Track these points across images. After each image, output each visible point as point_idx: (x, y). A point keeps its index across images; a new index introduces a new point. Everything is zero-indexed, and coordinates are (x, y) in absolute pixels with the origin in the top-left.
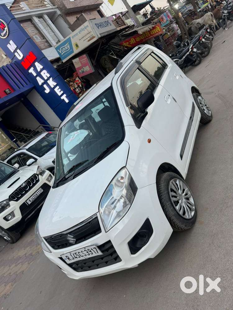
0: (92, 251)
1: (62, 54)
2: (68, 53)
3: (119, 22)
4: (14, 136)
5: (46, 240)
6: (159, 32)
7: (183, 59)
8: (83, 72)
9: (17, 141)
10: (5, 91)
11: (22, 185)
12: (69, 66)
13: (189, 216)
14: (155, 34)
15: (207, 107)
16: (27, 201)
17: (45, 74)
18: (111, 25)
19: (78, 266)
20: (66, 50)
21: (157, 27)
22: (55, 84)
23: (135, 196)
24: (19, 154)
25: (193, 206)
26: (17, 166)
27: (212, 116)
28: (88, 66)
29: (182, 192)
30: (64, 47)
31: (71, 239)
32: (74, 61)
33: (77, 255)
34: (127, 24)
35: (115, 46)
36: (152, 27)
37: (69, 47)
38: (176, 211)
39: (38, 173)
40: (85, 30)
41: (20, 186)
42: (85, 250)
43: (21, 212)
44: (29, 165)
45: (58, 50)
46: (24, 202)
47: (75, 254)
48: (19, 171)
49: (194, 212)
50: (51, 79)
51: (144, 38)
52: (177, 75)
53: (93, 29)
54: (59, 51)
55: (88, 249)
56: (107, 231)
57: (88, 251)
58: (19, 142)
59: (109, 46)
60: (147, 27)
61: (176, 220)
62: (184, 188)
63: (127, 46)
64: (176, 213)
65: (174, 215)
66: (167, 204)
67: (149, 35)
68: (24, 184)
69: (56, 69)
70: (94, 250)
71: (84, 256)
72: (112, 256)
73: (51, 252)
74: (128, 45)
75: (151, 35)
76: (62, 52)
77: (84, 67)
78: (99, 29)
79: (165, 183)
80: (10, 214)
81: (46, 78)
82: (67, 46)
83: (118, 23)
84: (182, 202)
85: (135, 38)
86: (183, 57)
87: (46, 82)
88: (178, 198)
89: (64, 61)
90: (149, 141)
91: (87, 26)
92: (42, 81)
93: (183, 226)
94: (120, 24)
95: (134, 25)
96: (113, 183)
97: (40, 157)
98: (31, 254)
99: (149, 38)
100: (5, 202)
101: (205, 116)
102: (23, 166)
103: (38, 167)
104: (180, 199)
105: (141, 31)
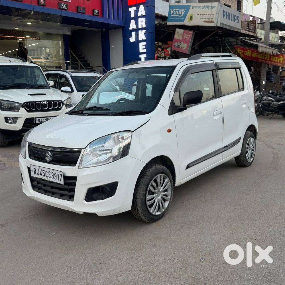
0: (57, 176)
1: (172, 16)
2: (178, 18)
3: (250, 26)
4: (70, 58)
5: (29, 146)
6: (280, 63)
7: (279, 103)
8: (178, 46)
9: (69, 65)
10: (93, 11)
11: (43, 101)
12: (169, 32)
13: (154, 211)
14: (275, 62)
15: (253, 154)
16: (36, 119)
17: (142, 22)
18: (238, 22)
19: (38, 185)
20: (178, 15)
21: (281, 56)
22: (144, 38)
23: (121, 158)
24: (61, 75)
25: (163, 208)
26: (51, 83)
27: (250, 164)
28: (187, 44)
29: (163, 190)
30: (178, 11)
31: (49, 156)
32: (178, 30)
33: (43, 173)
34: (257, 34)
35: (229, 45)
36: (277, 53)
37: (183, 14)
38: (145, 198)
39: (65, 103)
40: (210, 9)
41: (40, 101)
42: (52, 172)
43: (24, 124)
44: (63, 91)
45: (171, 9)
46: (33, 118)
47: (42, 171)
48: (50, 89)
49: (160, 213)
50: (144, 31)
51: (261, 58)
52: (245, 104)
53: (218, 14)
54: (171, 11)
55: (55, 173)
56: (80, 167)
57: (54, 174)
58: (70, 67)
59: (222, 40)
60: (272, 50)
61: (139, 204)
62: (168, 190)
63: (240, 54)
64: (144, 199)
65: (141, 199)
66: (143, 187)
67: (268, 59)
68: (45, 103)
69: (156, 25)
70: (60, 176)
71: (48, 177)
72: (69, 192)
73: (25, 158)
74: (242, 53)
75: (270, 60)
76: (173, 14)
77: (182, 42)
78: (223, 17)
79: (154, 171)
80: (13, 118)
81: (140, 27)
82: (182, 12)
83: (248, 26)
84: (156, 197)
85: (252, 51)
86: (280, 101)
87: (137, 30)
88: (156, 191)
89: (169, 23)
90: (169, 131)
91: (214, 8)
92: (135, 27)
93: (141, 214)
94: (250, 29)
95: (261, 39)
96: (113, 136)
97: (78, 91)
98: (4, 164)
99: (266, 62)
100: (17, 105)
101: (244, 158)
102: (57, 88)
103: (69, 98)
104: (156, 193)
105: (262, 49)
